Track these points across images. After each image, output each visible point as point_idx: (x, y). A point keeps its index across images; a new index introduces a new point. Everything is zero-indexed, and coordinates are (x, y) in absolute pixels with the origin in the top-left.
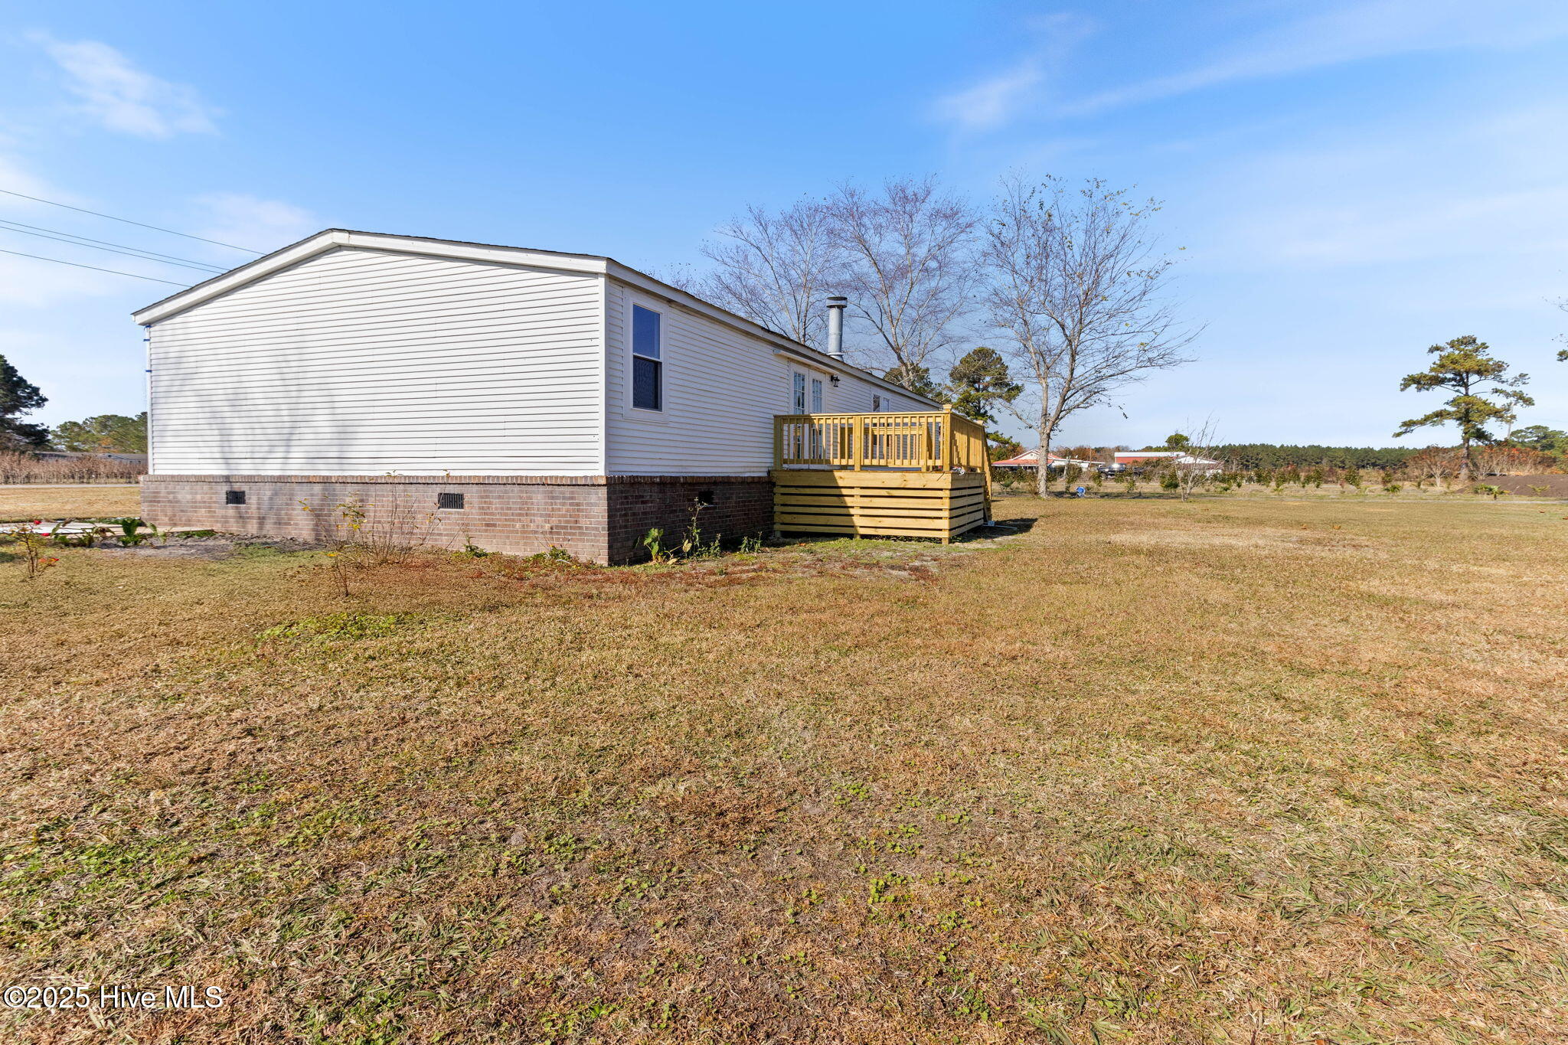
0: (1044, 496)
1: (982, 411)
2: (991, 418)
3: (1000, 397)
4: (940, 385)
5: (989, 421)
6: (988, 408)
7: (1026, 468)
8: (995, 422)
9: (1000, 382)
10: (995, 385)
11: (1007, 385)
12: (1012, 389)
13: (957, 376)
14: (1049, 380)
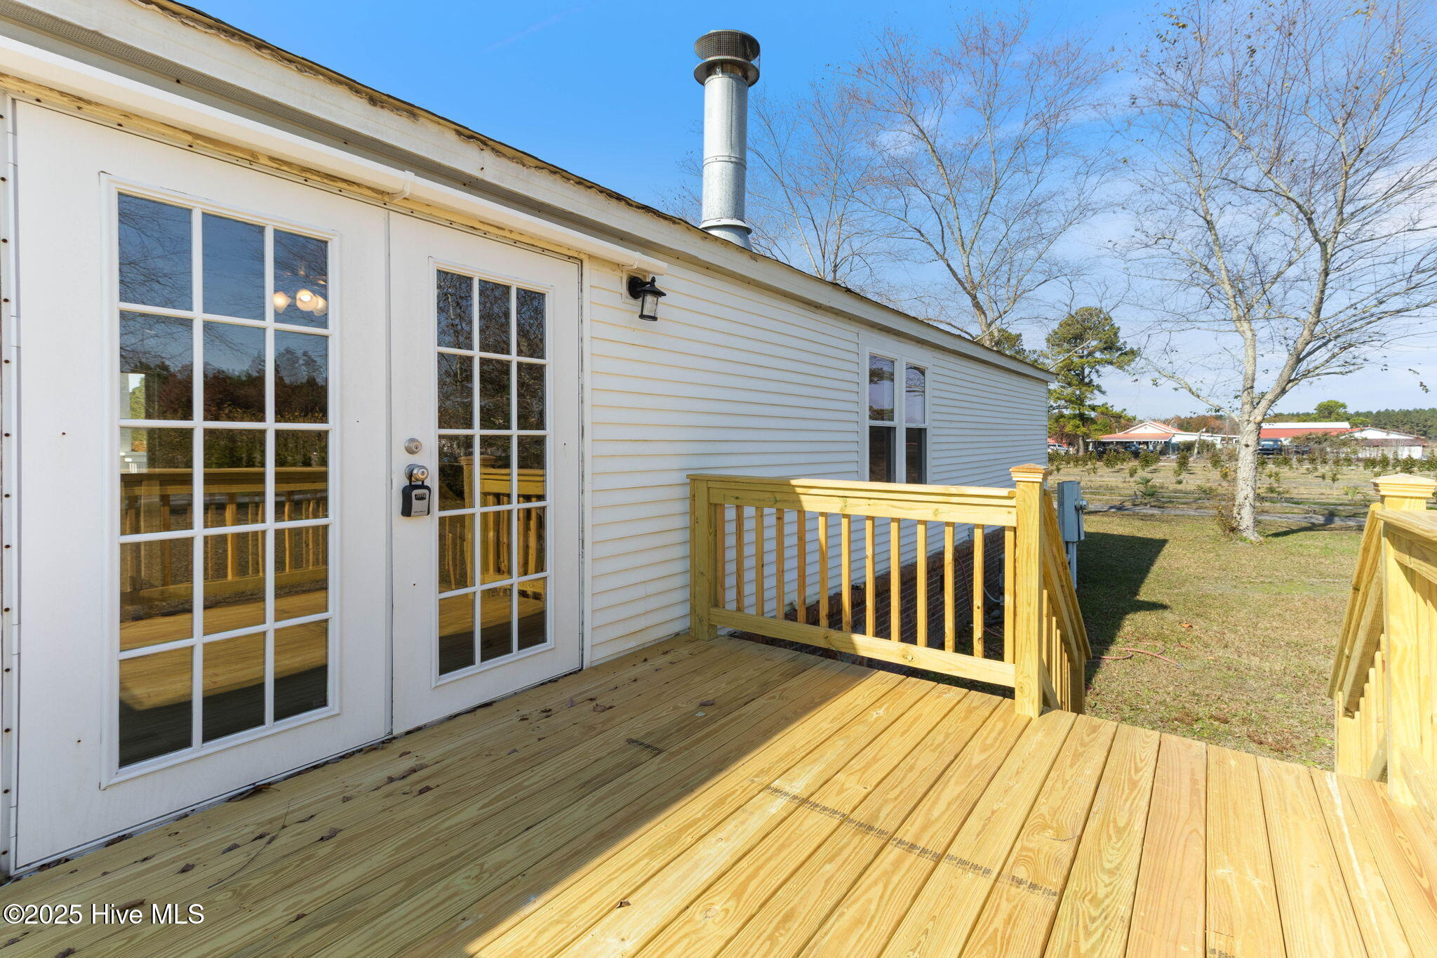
0: (1251, 535)
1: (1087, 380)
2: (1098, 388)
3: (1111, 363)
4: (1035, 352)
5: (1096, 392)
6: (1094, 376)
7: (1140, 443)
8: (1103, 393)
9: (1110, 346)
10: (1103, 350)
11: (1120, 349)
12: (1126, 354)
13: (1056, 340)
14: (1257, 325)
